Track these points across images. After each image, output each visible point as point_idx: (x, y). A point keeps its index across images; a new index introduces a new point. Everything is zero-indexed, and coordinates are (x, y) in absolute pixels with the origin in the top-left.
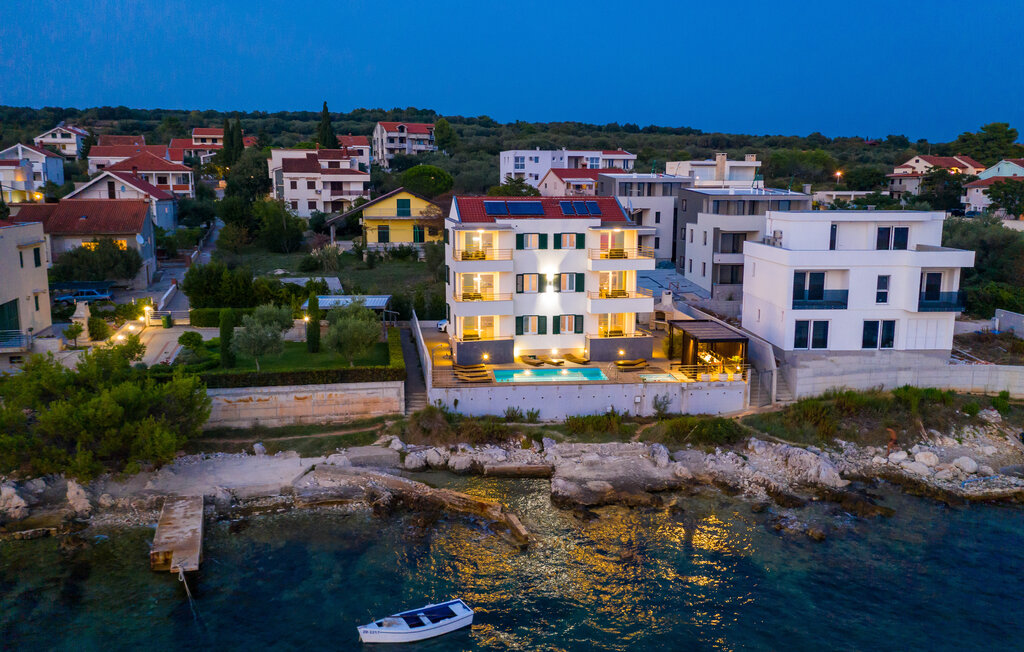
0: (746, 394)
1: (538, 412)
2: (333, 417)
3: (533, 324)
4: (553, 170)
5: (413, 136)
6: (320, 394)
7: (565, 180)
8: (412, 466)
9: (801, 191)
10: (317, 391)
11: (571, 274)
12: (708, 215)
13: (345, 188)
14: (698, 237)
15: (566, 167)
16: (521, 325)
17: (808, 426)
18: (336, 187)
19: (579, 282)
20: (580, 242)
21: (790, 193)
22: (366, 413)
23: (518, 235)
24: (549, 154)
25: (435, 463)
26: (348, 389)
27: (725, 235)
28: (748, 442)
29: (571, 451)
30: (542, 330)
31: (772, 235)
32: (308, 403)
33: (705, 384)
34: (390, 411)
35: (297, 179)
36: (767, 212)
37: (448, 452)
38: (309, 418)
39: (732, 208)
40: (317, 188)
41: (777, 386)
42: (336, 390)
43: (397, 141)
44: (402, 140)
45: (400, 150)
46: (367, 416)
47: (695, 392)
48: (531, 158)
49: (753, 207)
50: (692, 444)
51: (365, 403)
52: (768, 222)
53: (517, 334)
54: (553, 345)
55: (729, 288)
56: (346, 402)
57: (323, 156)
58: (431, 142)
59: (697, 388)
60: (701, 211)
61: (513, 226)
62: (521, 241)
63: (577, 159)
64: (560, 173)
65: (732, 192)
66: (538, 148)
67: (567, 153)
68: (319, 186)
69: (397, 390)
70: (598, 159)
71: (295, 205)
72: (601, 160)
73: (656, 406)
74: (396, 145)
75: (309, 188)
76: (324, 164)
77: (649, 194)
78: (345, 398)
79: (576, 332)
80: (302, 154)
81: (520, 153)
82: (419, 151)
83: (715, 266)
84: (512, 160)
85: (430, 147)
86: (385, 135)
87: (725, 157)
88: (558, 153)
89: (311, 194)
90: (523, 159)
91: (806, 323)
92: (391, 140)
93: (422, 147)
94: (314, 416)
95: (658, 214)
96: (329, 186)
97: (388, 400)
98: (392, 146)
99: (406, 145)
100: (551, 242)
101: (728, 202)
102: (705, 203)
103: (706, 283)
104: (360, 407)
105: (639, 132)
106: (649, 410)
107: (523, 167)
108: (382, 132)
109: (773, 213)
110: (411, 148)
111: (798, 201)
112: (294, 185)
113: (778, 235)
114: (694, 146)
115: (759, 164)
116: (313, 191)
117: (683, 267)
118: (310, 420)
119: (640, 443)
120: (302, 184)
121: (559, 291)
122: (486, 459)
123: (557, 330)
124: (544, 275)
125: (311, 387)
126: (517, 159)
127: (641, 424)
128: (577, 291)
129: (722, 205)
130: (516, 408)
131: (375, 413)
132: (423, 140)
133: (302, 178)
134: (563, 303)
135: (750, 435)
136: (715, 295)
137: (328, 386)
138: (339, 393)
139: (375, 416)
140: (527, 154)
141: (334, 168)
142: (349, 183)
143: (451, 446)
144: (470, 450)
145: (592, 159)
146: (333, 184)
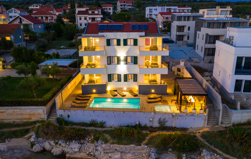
0: (205, 120)
1: (104, 123)
2: (16, 120)
3: (116, 77)
4: (160, 13)
5: (128, 4)
6: (10, 110)
7: (163, 16)
8: (36, 151)
9: (245, 18)
10: (8, 109)
11: (132, 57)
12: (205, 28)
13: (96, 20)
14: (201, 36)
15: (166, 12)
16: (110, 78)
17: (236, 145)
18: (93, 19)
19: (135, 60)
20: (136, 42)
21: (240, 19)
22: (30, 119)
23: (107, 40)
24: (160, 8)
25: (47, 149)
26: (22, 109)
27: (210, 36)
28: (202, 151)
29: (110, 149)
30: (119, 80)
31: (229, 38)
32: (5, 114)
33: (185, 114)
34: (40, 119)
35: (81, 17)
36: (228, 28)
37: (55, 144)
38: (6, 120)
39: (215, 25)
40: (87, 20)
41: (222, 114)
42: (16, 109)
43: (123, 6)
44: (124, 5)
45: (124, 8)
46: (30, 120)
47: (179, 117)
48: (154, 9)
49: (223, 25)
50: (172, 149)
51: (29, 115)
52: (228, 32)
53: (108, 81)
54: (124, 86)
55: (210, 58)
56: (21, 114)
57: (90, 10)
58: (133, 6)
59: (180, 116)
60: (202, 27)
61: (105, 36)
62: (109, 42)
63: (170, 9)
64: (162, 14)
65: (215, 19)
66: (157, 6)
67: (166, 7)
68: (88, 19)
69: (43, 110)
70: (176, 9)
71: (81, 25)
72: (177, 10)
73: (160, 122)
74: (123, 7)
75: (85, 19)
76: (90, 12)
77: (188, 20)
78: (20, 113)
79: (134, 81)
80: (84, 9)
81: (151, 8)
82: (129, 9)
83: (205, 49)
84: (149, 10)
85: (132, 7)
86: (120, 4)
87: (219, 7)
88: (163, 7)
89: (86, 22)
90: (152, 9)
91: (241, 81)
92: (121, 5)
93: (130, 7)
94: (8, 119)
95: (189, 28)
96: (91, 19)
97: (39, 114)
98: (122, 7)
99: (125, 7)
100: (122, 43)
101: (214, 23)
102: (204, 23)
103: (202, 54)
104: (27, 117)
105: (197, 2)
106: (156, 124)
107: (152, 12)
108: (119, 3)
109: (230, 28)
110: (127, 8)
111: (244, 22)
112: (80, 19)
113: (231, 38)
114: (212, 5)
115: (231, 9)
116: (86, 20)
117: (195, 47)
118: (6, 121)
119: (146, 146)
120: (83, 18)
121: (127, 64)
122: (69, 150)
123: (126, 80)
124: (120, 57)
125: (5, 107)
126: (150, 10)
127: (151, 132)
128: (134, 64)
129: (211, 24)
130: (95, 120)
131: (34, 119)
132: (130, 5)
133: (83, 16)
134: (128, 69)
135: (204, 146)
136: (204, 60)
137: (13, 107)
138: (18, 110)
139: (34, 120)
140: (153, 8)
141: (93, 13)
142: (97, 18)
143: (57, 141)
144: (63, 145)
145: (174, 9)
146: (92, 18)
